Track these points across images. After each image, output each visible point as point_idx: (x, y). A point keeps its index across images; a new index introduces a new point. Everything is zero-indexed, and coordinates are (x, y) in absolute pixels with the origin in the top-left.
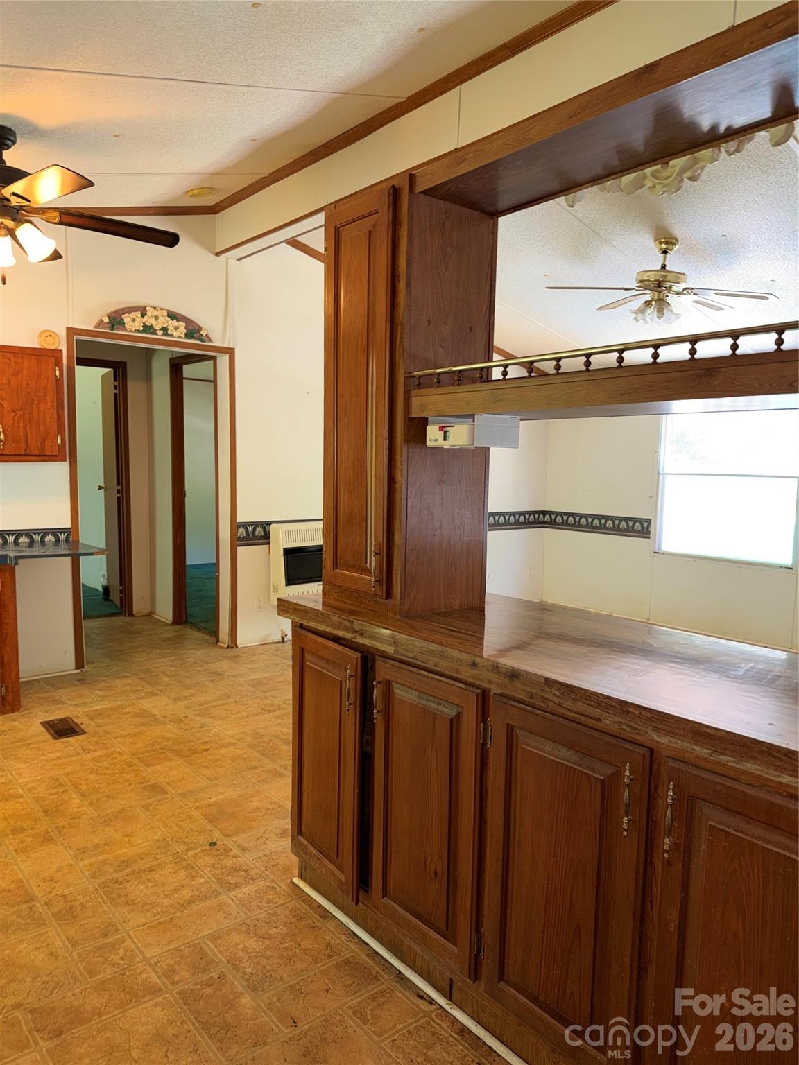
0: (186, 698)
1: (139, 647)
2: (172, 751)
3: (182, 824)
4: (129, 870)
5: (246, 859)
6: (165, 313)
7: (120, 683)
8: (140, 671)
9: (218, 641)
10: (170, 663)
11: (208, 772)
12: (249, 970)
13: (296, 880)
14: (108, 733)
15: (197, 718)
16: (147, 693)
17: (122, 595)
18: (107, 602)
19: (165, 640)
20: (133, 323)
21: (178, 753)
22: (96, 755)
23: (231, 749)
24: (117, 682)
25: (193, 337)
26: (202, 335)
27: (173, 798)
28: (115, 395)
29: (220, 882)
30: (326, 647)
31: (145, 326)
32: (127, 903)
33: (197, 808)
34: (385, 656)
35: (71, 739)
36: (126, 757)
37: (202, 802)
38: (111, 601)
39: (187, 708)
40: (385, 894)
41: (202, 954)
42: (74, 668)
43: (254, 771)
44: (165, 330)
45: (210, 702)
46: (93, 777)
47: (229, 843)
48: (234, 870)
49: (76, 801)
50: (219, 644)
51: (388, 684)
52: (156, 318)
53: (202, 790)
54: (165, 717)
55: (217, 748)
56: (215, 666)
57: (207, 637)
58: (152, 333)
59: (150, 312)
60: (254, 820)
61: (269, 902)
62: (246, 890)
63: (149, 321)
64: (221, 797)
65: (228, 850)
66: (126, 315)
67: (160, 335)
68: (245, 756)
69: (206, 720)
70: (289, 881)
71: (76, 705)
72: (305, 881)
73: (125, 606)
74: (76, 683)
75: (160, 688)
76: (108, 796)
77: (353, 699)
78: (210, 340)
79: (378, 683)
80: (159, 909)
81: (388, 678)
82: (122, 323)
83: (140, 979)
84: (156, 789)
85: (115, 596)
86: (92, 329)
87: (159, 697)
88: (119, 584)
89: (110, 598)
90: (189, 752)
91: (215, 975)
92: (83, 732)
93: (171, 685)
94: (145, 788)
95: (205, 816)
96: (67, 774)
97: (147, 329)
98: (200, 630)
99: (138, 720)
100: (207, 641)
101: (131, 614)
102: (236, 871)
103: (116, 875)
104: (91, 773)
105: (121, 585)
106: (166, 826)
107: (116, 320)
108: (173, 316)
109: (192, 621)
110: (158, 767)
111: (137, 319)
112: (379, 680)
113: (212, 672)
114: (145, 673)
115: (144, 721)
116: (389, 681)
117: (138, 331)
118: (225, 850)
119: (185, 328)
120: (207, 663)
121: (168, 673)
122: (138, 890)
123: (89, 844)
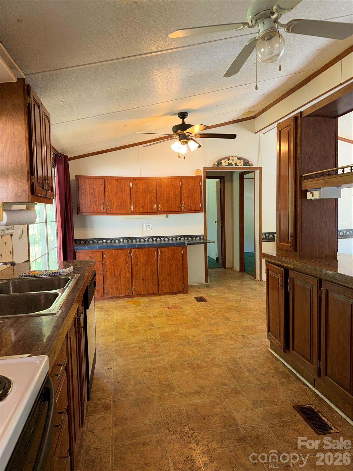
0: (241, 295)
1: (227, 278)
2: (234, 309)
3: (235, 329)
4: (217, 338)
5: (253, 342)
6: (236, 158)
7: (220, 288)
8: (226, 285)
9: (255, 278)
10: (237, 284)
11: (245, 317)
12: (249, 367)
13: (269, 349)
14: (214, 302)
15: (244, 301)
16: (228, 292)
17: (222, 261)
18: (217, 263)
19: (236, 277)
20: (225, 163)
21: (236, 310)
22: (210, 307)
23: (254, 312)
24: (218, 288)
25: (246, 165)
26: (249, 164)
27: (232, 322)
28: (221, 188)
29: (244, 345)
30: (274, 268)
31: (229, 164)
32: (215, 345)
33: (240, 326)
34: (292, 269)
35: (203, 302)
36: (219, 309)
37: (242, 325)
38: (219, 263)
39: (241, 298)
40: (293, 350)
41: (235, 361)
42: (205, 282)
43: (262, 319)
44: (236, 164)
45: (249, 297)
46: (208, 313)
47: (249, 336)
48: (249, 343)
49: (203, 319)
50: (256, 279)
51: (293, 279)
52: (233, 160)
53: (242, 321)
54: (233, 300)
55: (249, 311)
56: (254, 287)
57: (251, 277)
58: (232, 166)
59: (231, 158)
60: (259, 332)
61: (259, 353)
62: (252, 349)
63: (230, 161)
64: (249, 324)
65: (248, 338)
66: (223, 161)
67: (234, 166)
68: (259, 314)
69: (247, 302)
70: (267, 349)
71: (205, 293)
72: (272, 349)
73: (224, 265)
74: (205, 287)
75: (233, 291)
76: (212, 319)
77: (282, 284)
78: (252, 165)
79: (289, 278)
80: (224, 348)
81: (293, 277)
82: (221, 163)
83: (217, 363)
84: (228, 319)
85: (220, 261)
86: (212, 167)
87: (232, 294)
88: (221, 256)
89: (219, 262)
90: (240, 311)
91: (238, 366)
92: (206, 301)
93: (236, 291)
94: (224, 318)
95: (242, 328)
96: (201, 312)
97: (230, 164)
98: (249, 274)
99: (224, 300)
100: (251, 278)
101: (225, 268)
102: (250, 344)
103: (213, 338)
104: (208, 312)
105: (222, 257)
106: (229, 329)
107: (219, 163)
108: (239, 159)
109: (247, 271)
110: (229, 313)
111: (226, 162)
112: (290, 278)
113: (252, 288)
114: (228, 286)
115: (226, 300)
116: (293, 278)
117: (227, 166)
118: (247, 338)
119: (243, 162)
120: (250, 285)
121: (236, 287)
122: (218, 343)
123: (206, 330)
